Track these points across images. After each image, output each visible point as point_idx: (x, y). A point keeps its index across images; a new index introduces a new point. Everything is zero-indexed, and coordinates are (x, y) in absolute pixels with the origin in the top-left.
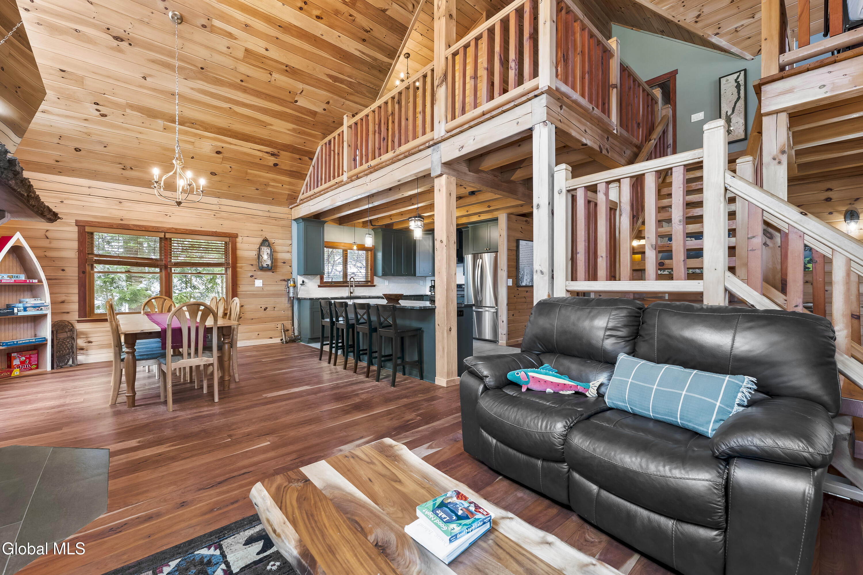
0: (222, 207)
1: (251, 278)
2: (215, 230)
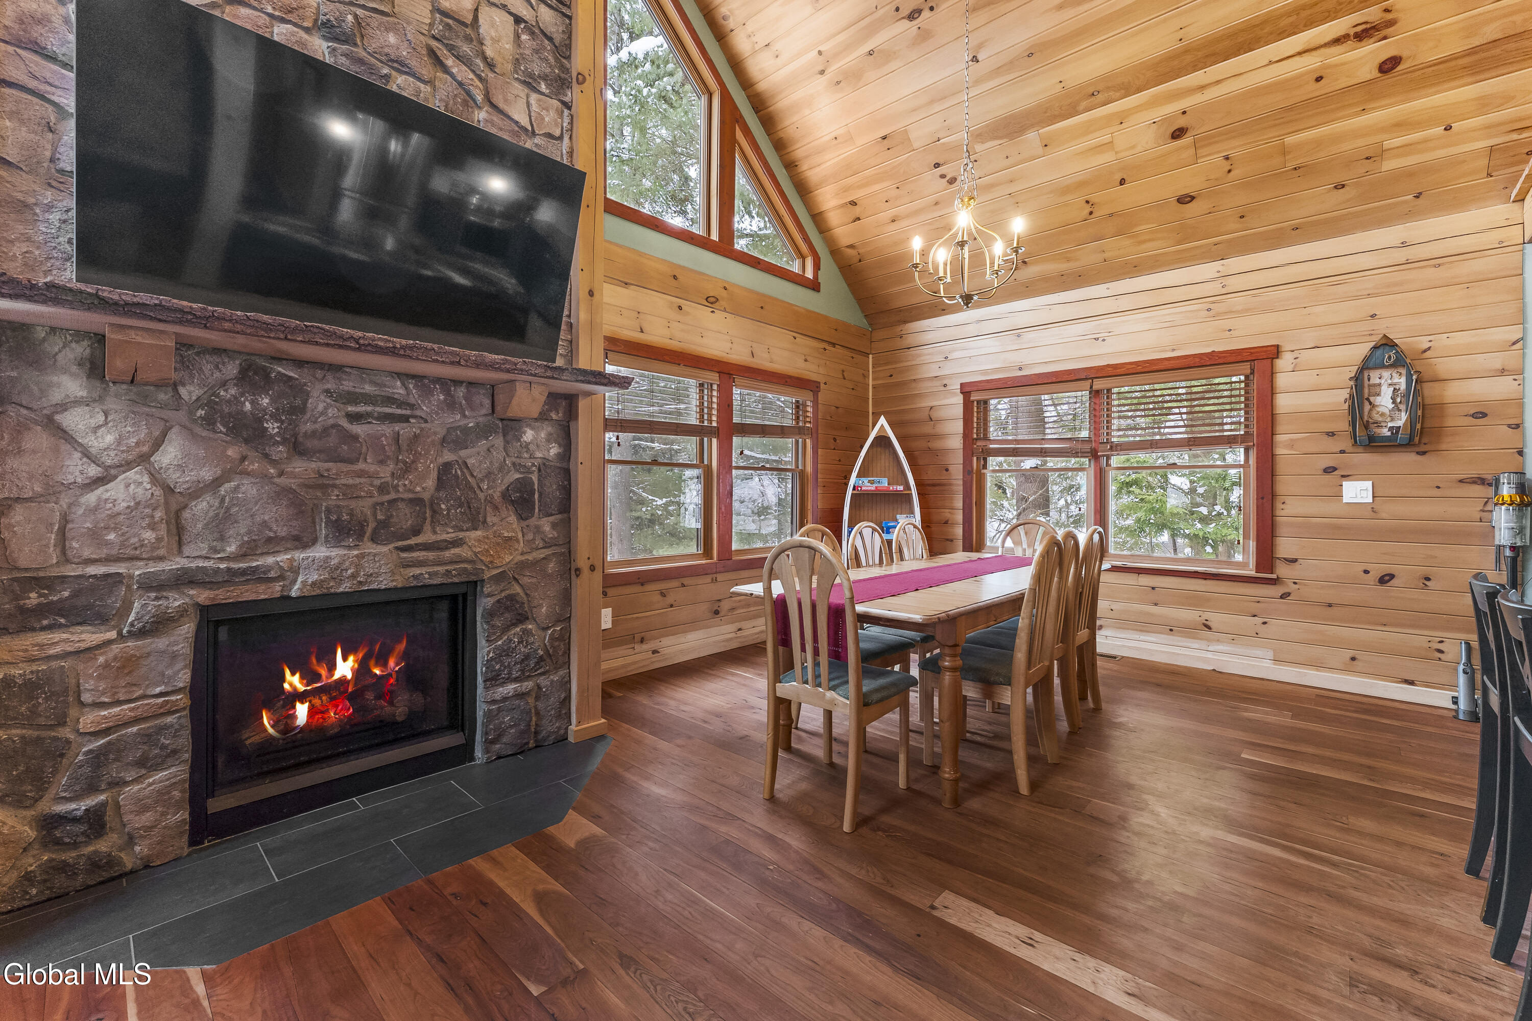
0: (1226, 281)
1: (1327, 477)
2: (1209, 350)
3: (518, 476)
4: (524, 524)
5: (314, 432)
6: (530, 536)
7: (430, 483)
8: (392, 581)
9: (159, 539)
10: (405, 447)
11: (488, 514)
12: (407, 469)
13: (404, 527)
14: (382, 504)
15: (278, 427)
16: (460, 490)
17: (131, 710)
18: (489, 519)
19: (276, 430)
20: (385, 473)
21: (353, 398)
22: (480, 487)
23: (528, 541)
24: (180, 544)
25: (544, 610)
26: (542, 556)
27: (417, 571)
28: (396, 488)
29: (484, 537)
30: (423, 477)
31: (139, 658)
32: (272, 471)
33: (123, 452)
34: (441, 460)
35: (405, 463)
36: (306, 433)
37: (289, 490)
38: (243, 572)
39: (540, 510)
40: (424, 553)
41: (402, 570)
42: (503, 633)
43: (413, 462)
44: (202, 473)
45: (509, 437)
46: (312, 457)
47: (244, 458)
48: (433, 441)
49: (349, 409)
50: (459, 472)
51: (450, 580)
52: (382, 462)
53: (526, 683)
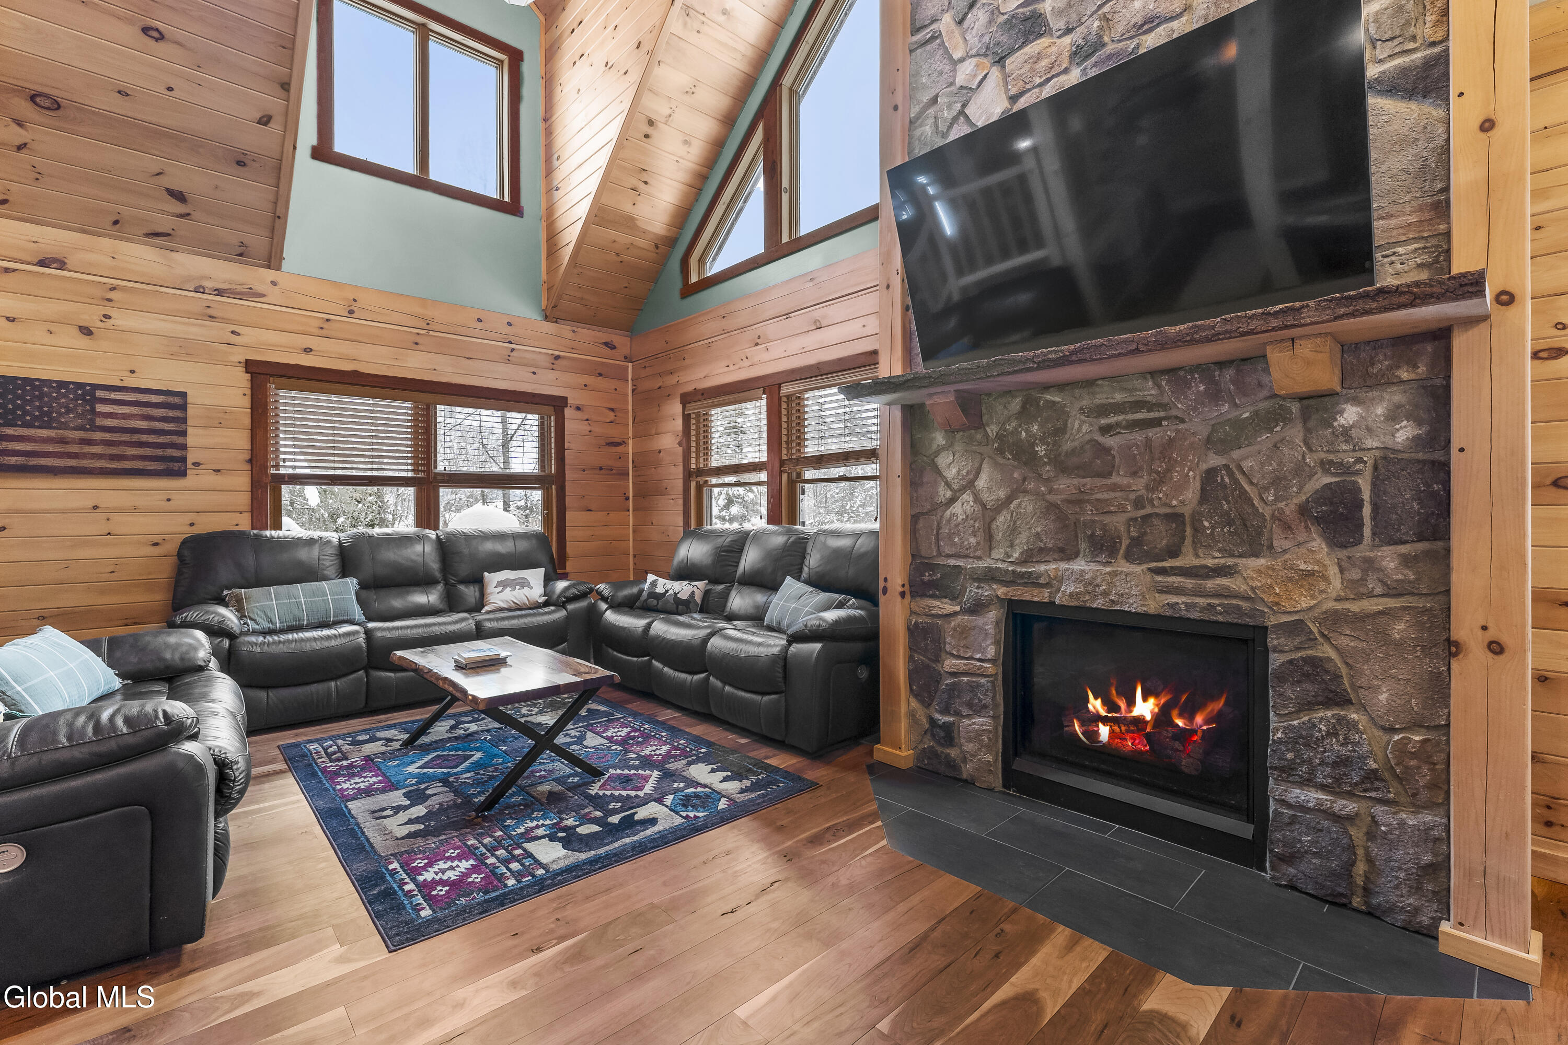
3: (1328, 480)
4: (1343, 554)
5: (1074, 450)
6: (1356, 574)
7: (1191, 494)
8: (1143, 605)
9: (978, 543)
10: (1157, 455)
11: (1275, 536)
12: (1161, 480)
13: (1158, 546)
14: (1135, 519)
15: (1045, 450)
16: (1228, 502)
17: (965, 665)
18: (1275, 543)
19: (1044, 452)
20: (1139, 484)
21: (1103, 410)
22: (1262, 498)
23: (1352, 581)
24: (991, 549)
25: (1383, 697)
26: (1380, 608)
27: (1173, 599)
28: (1151, 501)
29: (1268, 568)
30: (1181, 486)
31: (970, 629)
32: (1043, 489)
33: (960, 480)
34: (1204, 467)
35: (1158, 473)
36: (1067, 452)
37: (1052, 506)
38: (1023, 575)
39: (1374, 534)
40: (1181, 579)
41: (1157, 595)
42: (1299, 711)
43: (1168, 471)
44: (1000, 493)
45: (1311, 424)
46: (1070, 474)
47: (1024, 479)
48: (1192, 444)
49: (1103, 422)
50: (1227, 480)
51: (1213, 618)
52: (1134, 474)
53: (1344, 802)
